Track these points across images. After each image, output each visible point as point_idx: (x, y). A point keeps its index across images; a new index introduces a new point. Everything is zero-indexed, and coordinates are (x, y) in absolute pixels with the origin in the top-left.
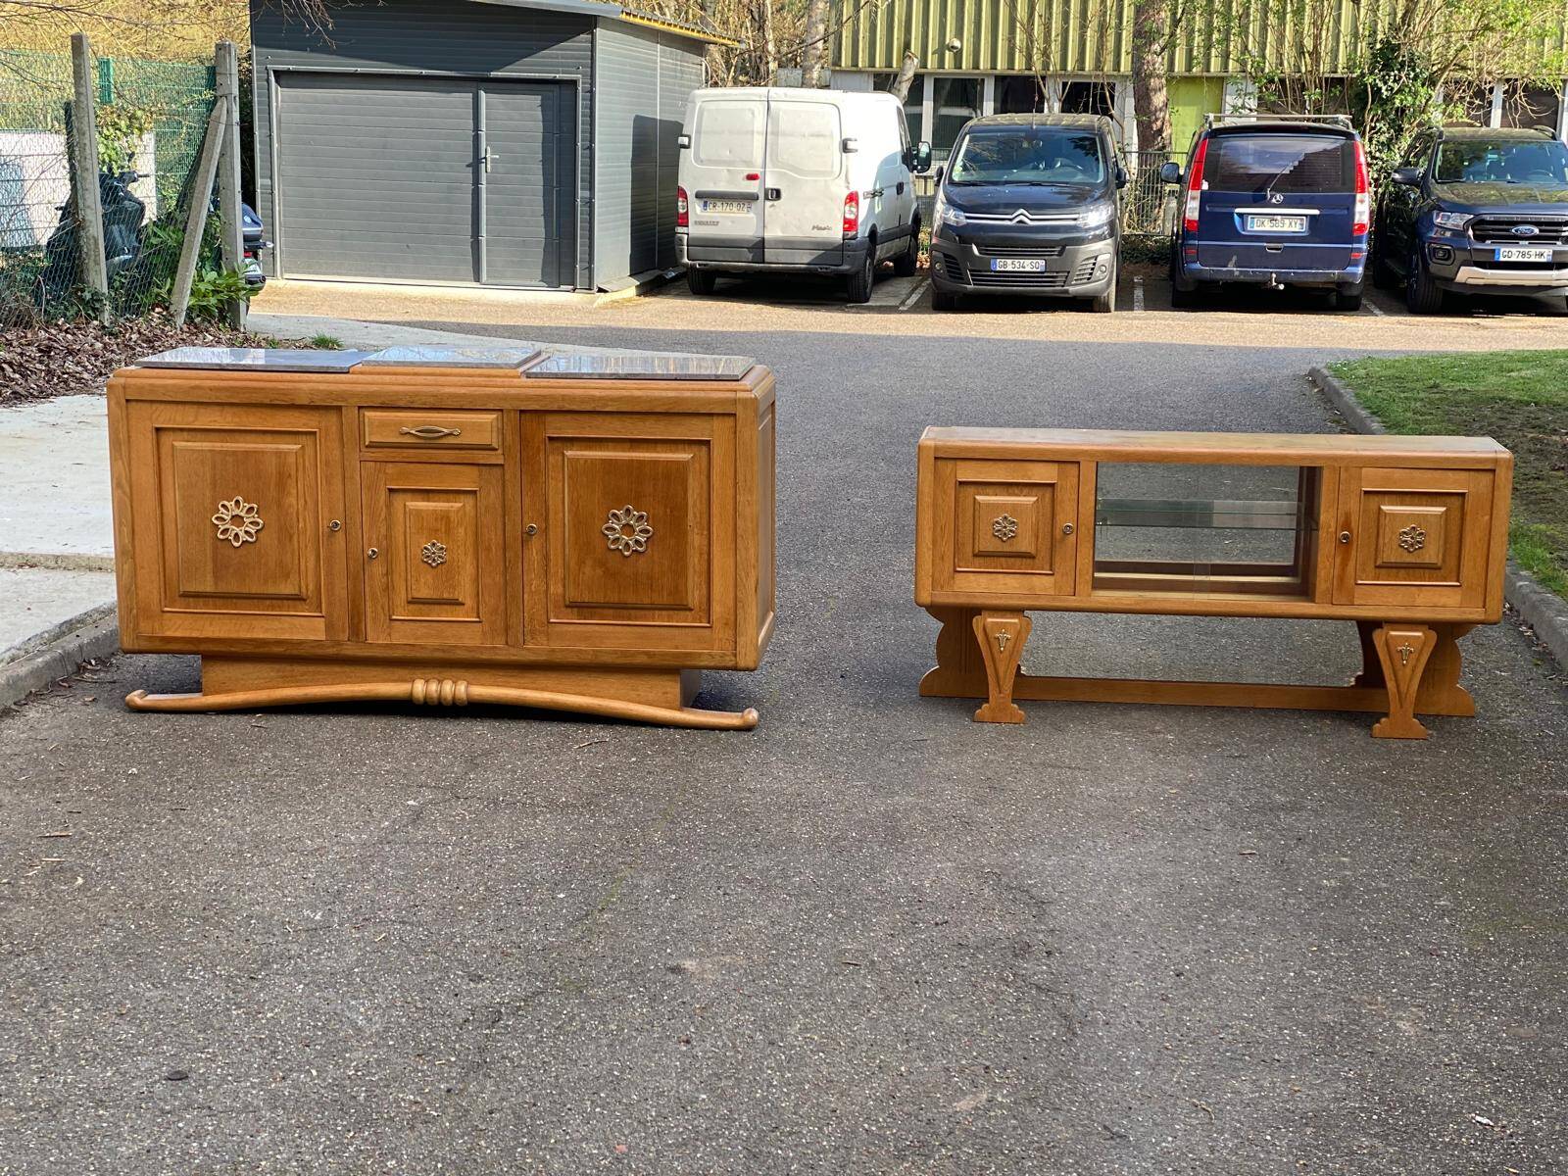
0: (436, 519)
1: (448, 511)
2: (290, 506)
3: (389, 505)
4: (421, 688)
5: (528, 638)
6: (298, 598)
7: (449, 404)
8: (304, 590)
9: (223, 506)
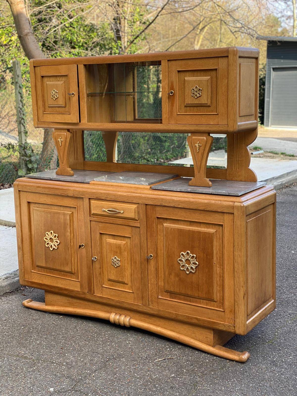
0: (116, 247)
1: (120, 245)
2: (68, 236)
3: (101, 239)
4: (113, 317)
5: (150, 303)
6: (71, 273)
7: (119, 199)
8: (73, 270)
9: (47, 234)
